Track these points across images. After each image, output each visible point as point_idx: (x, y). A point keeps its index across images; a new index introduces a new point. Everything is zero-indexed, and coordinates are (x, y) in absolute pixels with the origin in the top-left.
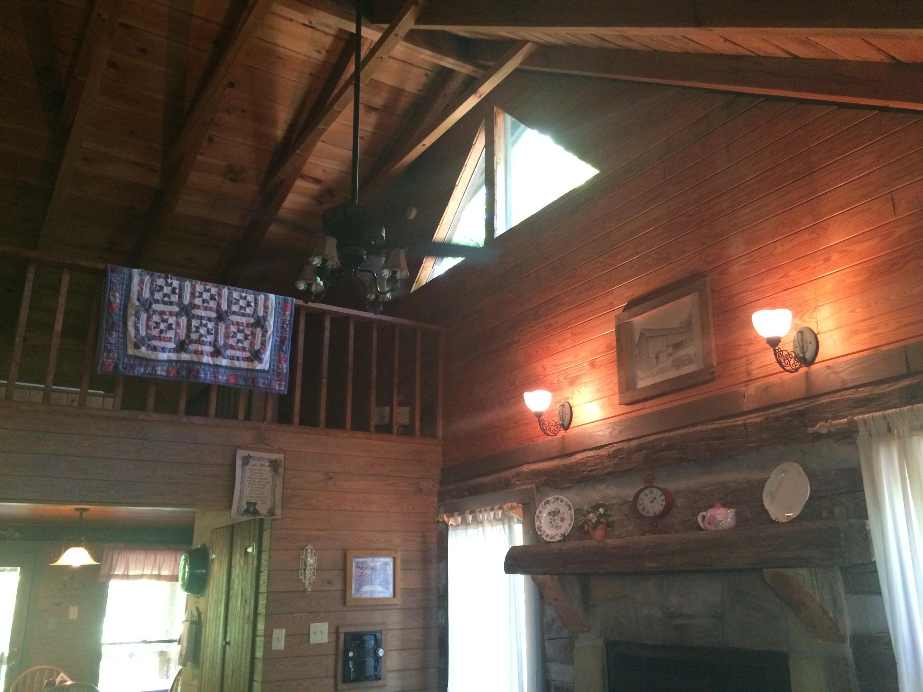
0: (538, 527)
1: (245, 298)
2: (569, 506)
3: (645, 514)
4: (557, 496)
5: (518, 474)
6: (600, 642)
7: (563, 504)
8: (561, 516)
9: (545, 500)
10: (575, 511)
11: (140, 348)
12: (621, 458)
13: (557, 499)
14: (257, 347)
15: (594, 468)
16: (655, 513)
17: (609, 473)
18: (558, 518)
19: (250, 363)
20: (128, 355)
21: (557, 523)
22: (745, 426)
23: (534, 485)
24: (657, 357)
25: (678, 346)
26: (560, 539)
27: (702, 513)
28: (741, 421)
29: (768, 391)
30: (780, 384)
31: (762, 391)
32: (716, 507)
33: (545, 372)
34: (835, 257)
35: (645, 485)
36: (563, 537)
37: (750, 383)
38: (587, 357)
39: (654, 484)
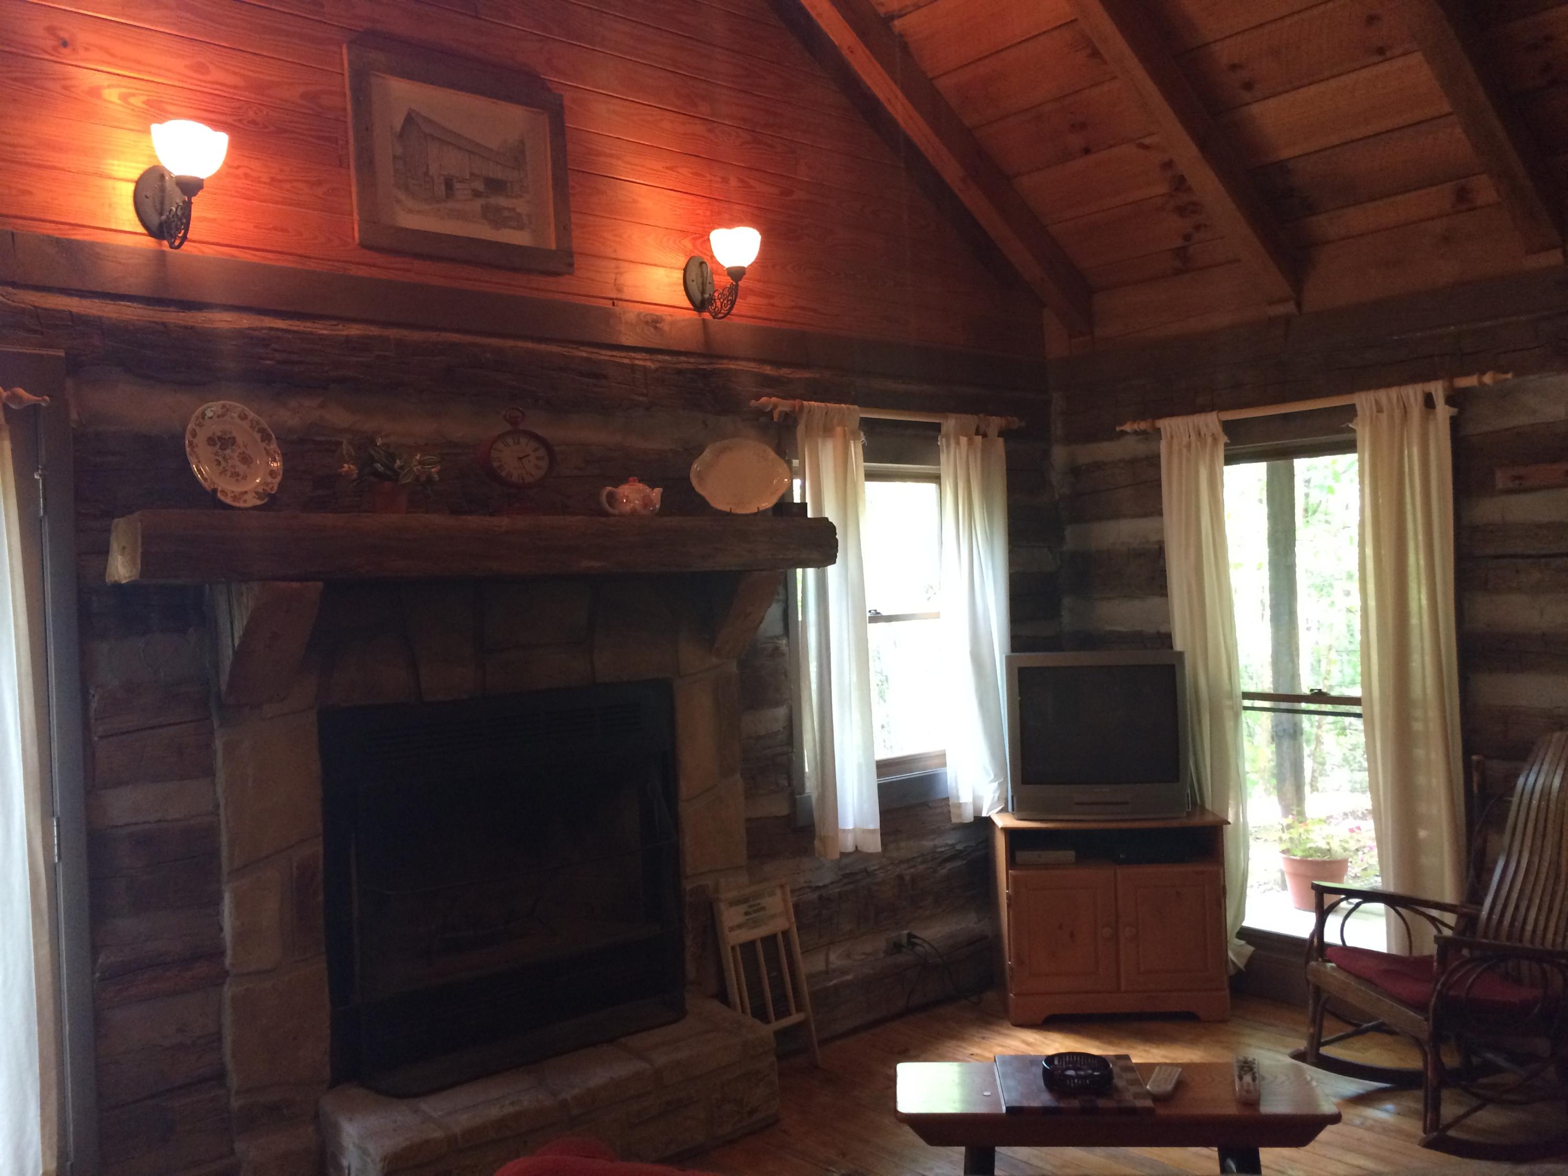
4: (228, 403)
13: (232, 410)
16: (523, 479)
22: (633, 367)
23: (62, 354)
24: (449, 184)
25: (495, 186)
26: (259, 502)
27: (609, 488)
28: (624, 358)
29: (656, 328)
30: (672, 324)
31: (647, 323)
32: (632, 483)
33: (63, 50)
34: (733, 182)
35: (509, 427)
36: (266, 500)
37: (620, 303)
38: (236, 87)
39: (521, 427)
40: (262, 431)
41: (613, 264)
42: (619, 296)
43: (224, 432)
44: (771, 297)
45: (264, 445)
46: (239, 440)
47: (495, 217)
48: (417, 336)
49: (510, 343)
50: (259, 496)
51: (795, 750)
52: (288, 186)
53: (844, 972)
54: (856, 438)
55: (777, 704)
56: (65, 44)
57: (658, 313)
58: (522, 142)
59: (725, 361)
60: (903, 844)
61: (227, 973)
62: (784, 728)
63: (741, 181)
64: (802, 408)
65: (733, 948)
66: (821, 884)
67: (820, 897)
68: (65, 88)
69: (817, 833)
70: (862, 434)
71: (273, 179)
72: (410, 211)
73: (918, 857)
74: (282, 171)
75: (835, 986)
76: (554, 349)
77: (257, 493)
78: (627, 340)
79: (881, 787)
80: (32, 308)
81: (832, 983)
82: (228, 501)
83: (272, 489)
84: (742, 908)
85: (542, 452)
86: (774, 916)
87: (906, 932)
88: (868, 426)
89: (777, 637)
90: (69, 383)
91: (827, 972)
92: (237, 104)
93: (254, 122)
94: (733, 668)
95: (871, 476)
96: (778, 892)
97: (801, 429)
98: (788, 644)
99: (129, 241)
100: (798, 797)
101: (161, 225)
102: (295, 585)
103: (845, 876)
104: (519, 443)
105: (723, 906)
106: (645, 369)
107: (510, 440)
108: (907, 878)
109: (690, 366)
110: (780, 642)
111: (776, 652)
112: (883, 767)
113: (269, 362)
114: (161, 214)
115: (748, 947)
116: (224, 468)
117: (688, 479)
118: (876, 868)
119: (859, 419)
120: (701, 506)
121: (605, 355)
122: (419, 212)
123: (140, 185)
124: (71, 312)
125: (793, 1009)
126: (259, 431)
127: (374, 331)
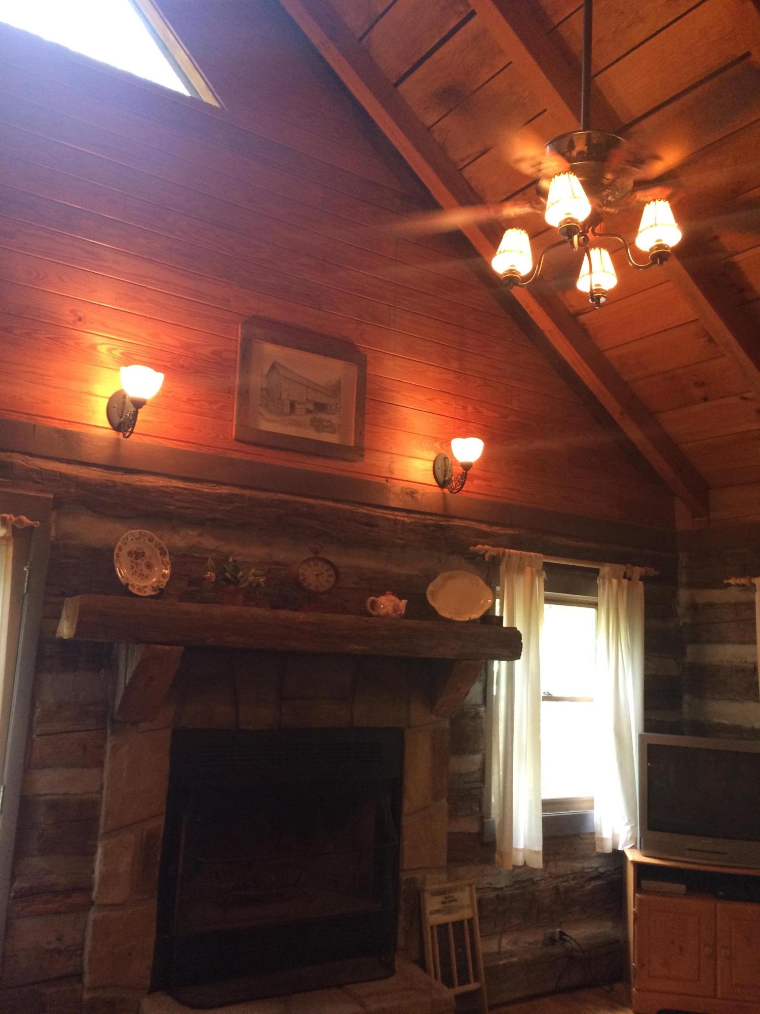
4: (145, 531)
7: (152, 544)
8: (147, 561)
9: (129, 532)
13: (144, 535)
15: (188, 505)
18: (143, 563)
21: (142, 570)
22: (396, 522)
23: (51, 496)
24: (292, 406)
25: (321, 407)
26: (153, 593)
27: (373, 598)
28: (390, 515)
29: (412, 497)
30: (423, 495)
31: (407, 493)
32: (388, 596)
33: (79, 323)
34: (470, 409)
35: (311, 555)
36: (158, 592)
37: (391, 480)
38: (174, 346)
39: (320, 555)
40: (161, 549)
41: (388, 456)
42: (391, 476)
43: (138, 548)
44: (490, 481)
45: (160, 558)
46: (147, 555)
47: (318, 425)
48: (263, 495)
49: (320, 502)
50: (154, 589)
51: (485, 786)
52: (197, 403)
53: (512, 954)
54: (539, 573)
55: (475, 752)
56: (80, 319)
57: (415, 488)
58: (339, 382)
59: (457, 520)
60: (560, 863)
61: (92, 903)
62: (479, 769)
63: (475, 408)
64: (504, 553)
65: (432, 927)
66: (499, 886)
67: (498, 896)
68: (76, 344)
69: (497, 848)
70: (544, 573)
71: (189, 399)
72: (267, 420)
73: (571, 874)
74: (195, 394)
75: (504, 965)
76: (347, 507)
77: (153, 587)
78: (393, 504)
79: (545, 820)
80: (39, 469)
81: (501, 963)
82: (135, 591)
83: (162, 585)
84: (441, 898)
85: (332, 572)
86: (463, 907)
87: (558, 930)
88: (548, 567)
89: (479, 706)
90: (54, 515)
91: (499, 953)
92: (173, 356)
93: (182, 367)
94: (446, 724)
95: (549, 600)
96: (467, 889)
97: (502, 568)
98: (486, 711)
99: (101, 432)
100: (485, 820)
101: (120, 424)
102: (167, 648)
103: (516, 882)
104: (317, 565)
105: (427, 895)
106: (403, 523)
107: (312, 564)
108: (562, 889)
109: (433, 522)
110: (480, 709)
111: (477, 716)
112: (547, 805)
113: (172, 507)
114: (121, 417)
115: (443, 927)
116: (135, 571)
117: (425, 594)
118: (539, 879)
119: (542, 563)
120: (432, 614)
121: (379, 512)
122: (272, 421)
123: (112, 400)
124: (61, 473)
125: (472, 979)
126: (159, 549)
127: (237, 491)
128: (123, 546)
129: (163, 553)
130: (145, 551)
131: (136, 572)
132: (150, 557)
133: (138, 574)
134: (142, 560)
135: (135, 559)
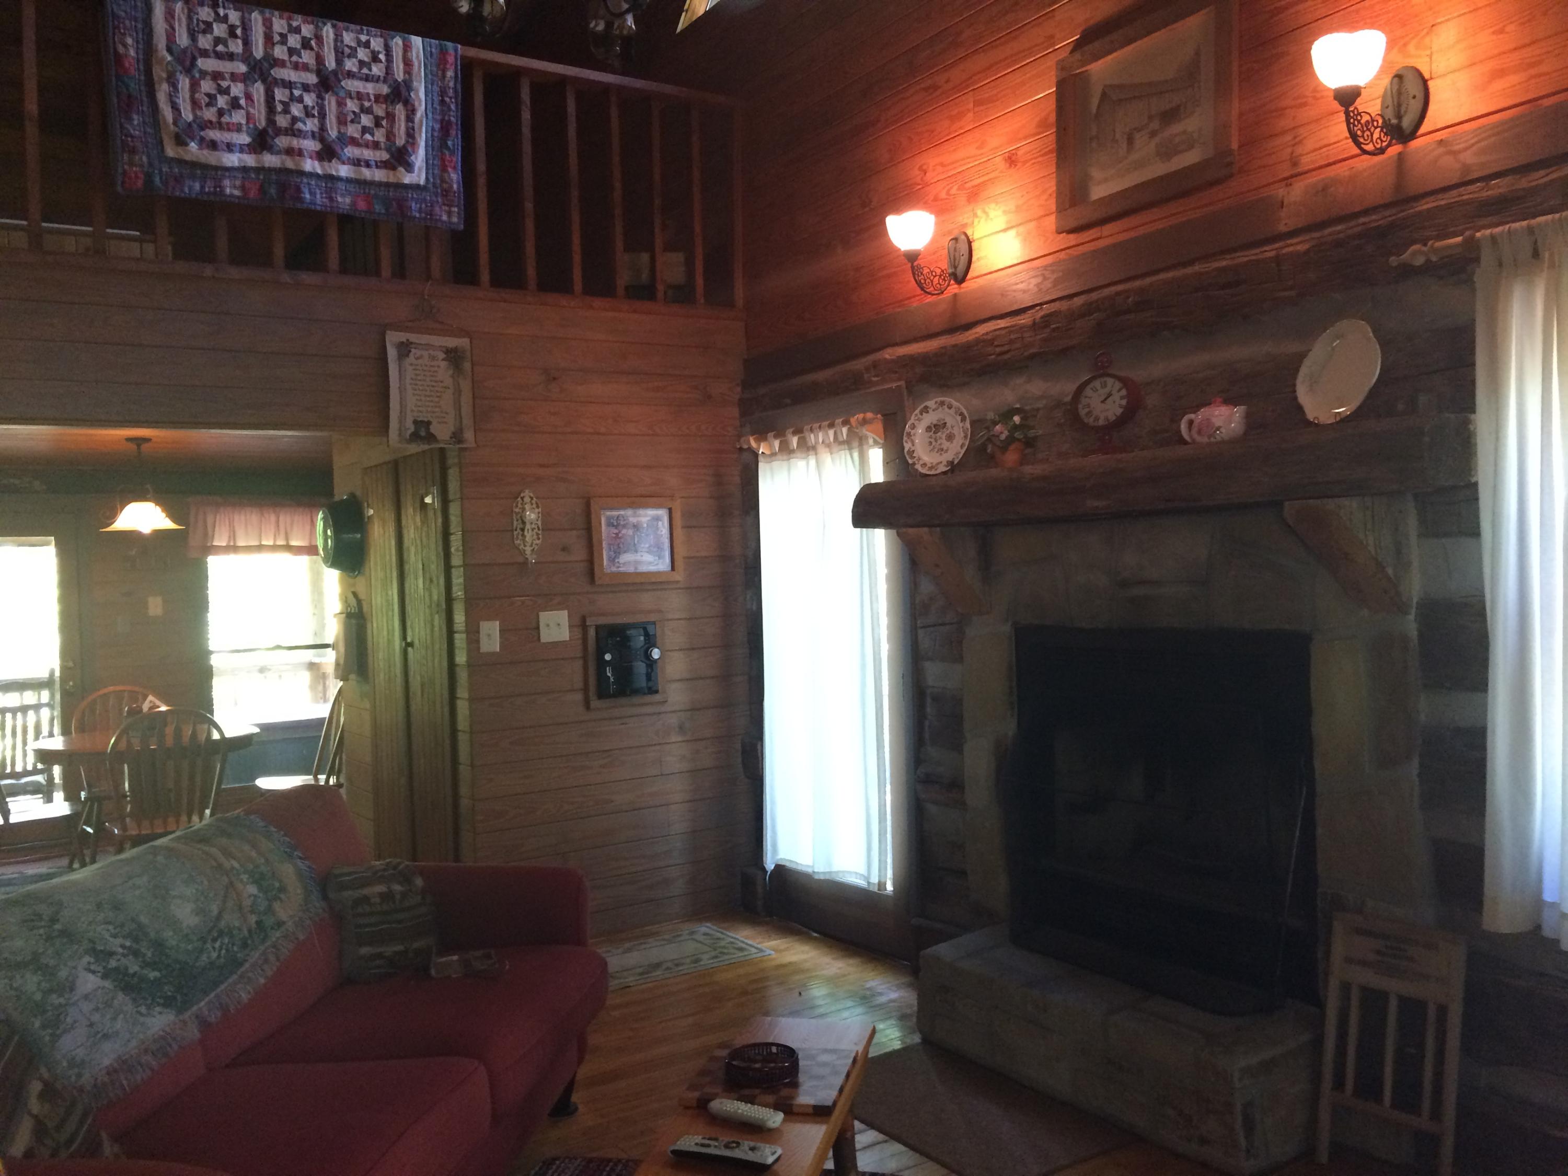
0: (909, 451)
1: (367, 45)
2: (961, 414)
3: (1091, 421)
4: (942, 399)
5: (875, 365)
6: (1007, 628)
7: (952, 411)
8: (948, 432)
9: (922, 406)
10: (973, 423)
11: (186, 144)
12: (1054, 330)
13: (942, 403)
14: (400, 141)
15: (1006, 348)
16: (1108, 420)
17: (1032, 357)
18: (944, 437)
19: (391, 173)
20: (166, 158)
21: (940, 444)
22: (1278, 259)
23: (903, 383)
24: (1130, 140)
25: (1170, 116)
26: (947, 469)
27: (1188, 415)
29: (1326, 194)
35: (1093, 374)
36: (953, 465)
37: (1290, 181)
38: (1001, 146)
42: (1294, 172)
43: (939, 420)
45: (961, 425)
46: (949, 424)
47: (1167, 152)
50: (948, 464)
57: (1334, 174)
58: (1198, 51)
65: (1346, 988)
76: (1197, 268)
77: (947, 462)
82: (924, 471)
83: (958, 457)
84: (1374, 943)
86: (1425, 977)
106: (1293, 257)
115: (1374, 995)
116: (934, 446)
121: (1251, 255)
122: (1105, 180)
125: (1426, 1110)
126: (960, 417)
128: (916, 423)
129: (963, 419)
130: (946, 421)
131: (934, 448)
132: (952, 427)
133: (936, 450)
134: (942, 434)
135: (934, 433)
